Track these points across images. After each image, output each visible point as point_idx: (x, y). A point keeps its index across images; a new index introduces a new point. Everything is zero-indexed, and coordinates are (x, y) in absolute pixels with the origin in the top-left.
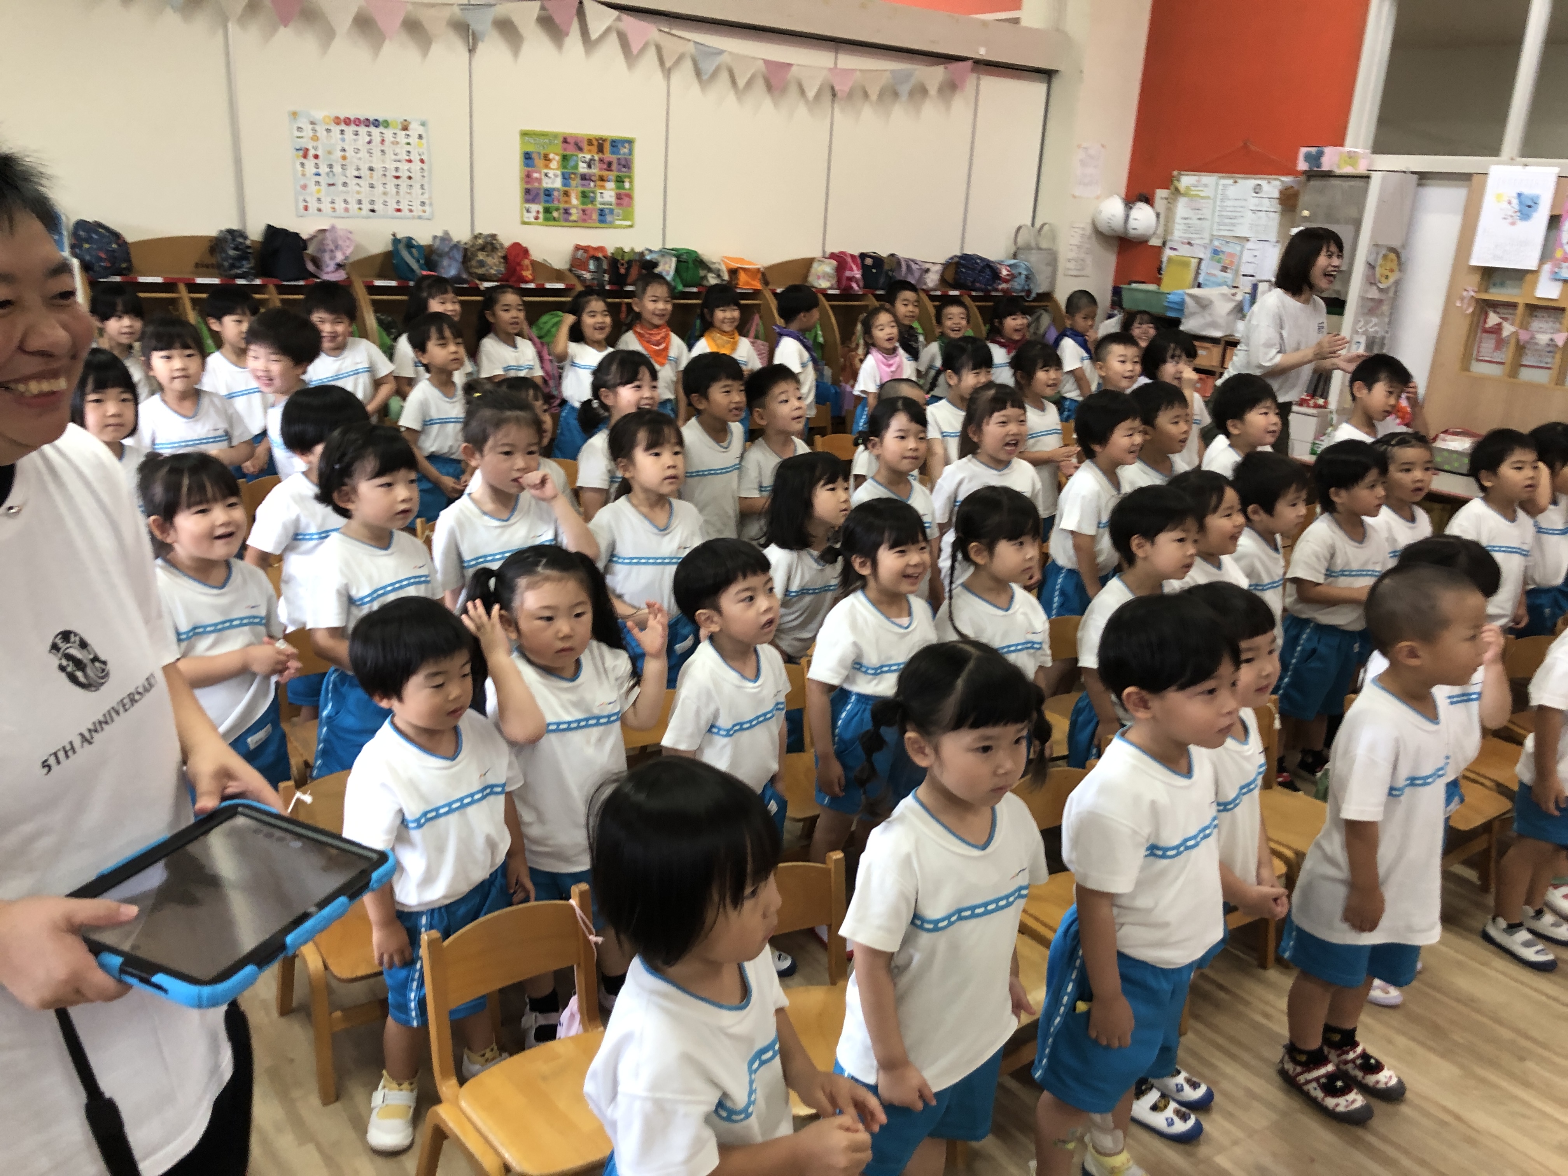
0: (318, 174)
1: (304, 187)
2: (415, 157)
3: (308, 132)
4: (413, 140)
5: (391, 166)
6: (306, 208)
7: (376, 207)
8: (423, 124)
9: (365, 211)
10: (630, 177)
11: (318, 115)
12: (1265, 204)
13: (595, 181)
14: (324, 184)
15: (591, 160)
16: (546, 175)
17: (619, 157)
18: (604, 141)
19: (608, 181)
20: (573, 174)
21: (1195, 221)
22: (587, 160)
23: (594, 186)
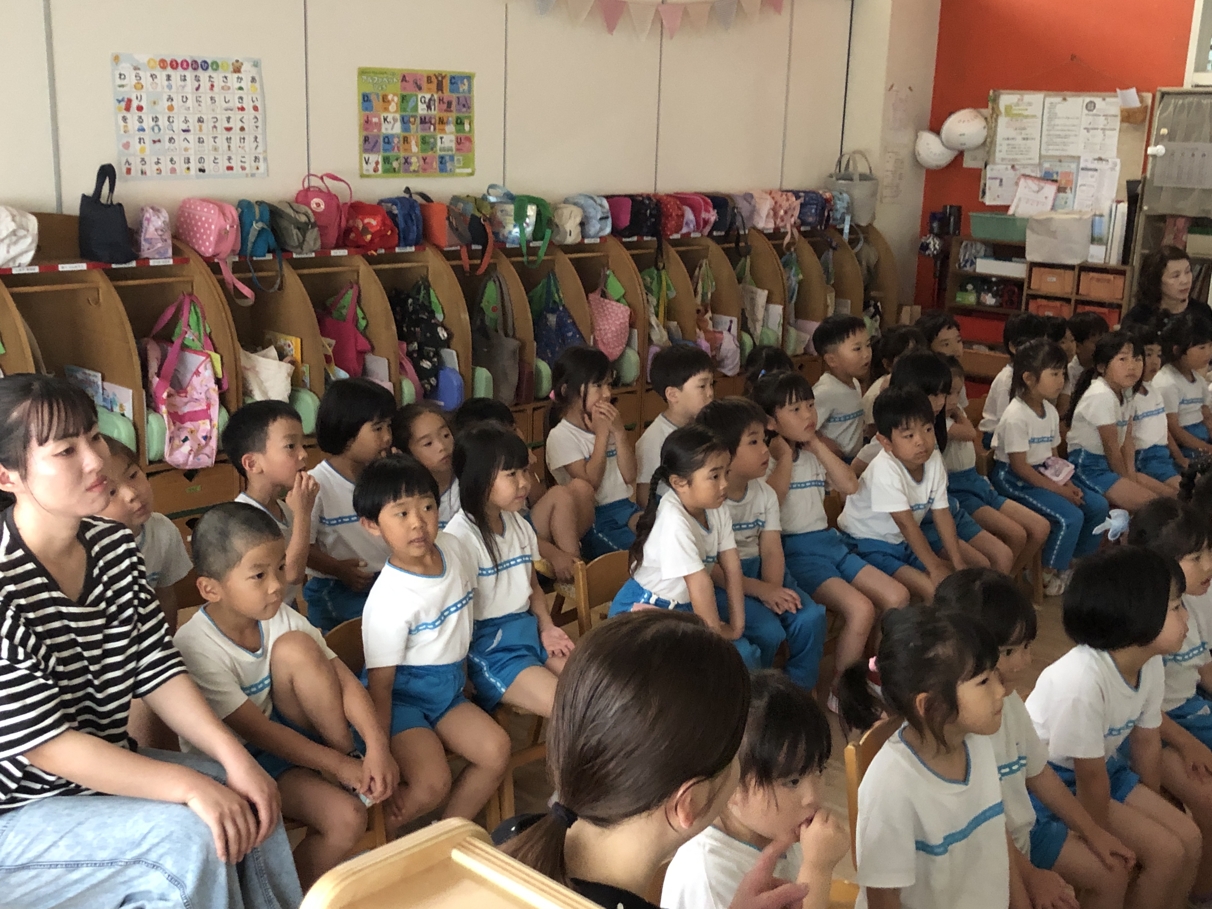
0: (142, 129)
1: (127, 146)
2: (248, 104)
3: (131, 80)
4: (246, 83)
5: (222, 115)
6: (129, 171)
7: (205, 166)
8: (256, 65)
9: (194, 172)
10: (469, 118)
11: (143, 58)
12: (1101, 122)
13: (434, 125)
14: (148, 141)
15: (430, 100)
16: (385, 119)
17: (458, 95)
18: (443, 77)
19: (447, 123)
20: (412, 116)
21: (1019, 141)
22: (427, 101)
23: (435, 129)
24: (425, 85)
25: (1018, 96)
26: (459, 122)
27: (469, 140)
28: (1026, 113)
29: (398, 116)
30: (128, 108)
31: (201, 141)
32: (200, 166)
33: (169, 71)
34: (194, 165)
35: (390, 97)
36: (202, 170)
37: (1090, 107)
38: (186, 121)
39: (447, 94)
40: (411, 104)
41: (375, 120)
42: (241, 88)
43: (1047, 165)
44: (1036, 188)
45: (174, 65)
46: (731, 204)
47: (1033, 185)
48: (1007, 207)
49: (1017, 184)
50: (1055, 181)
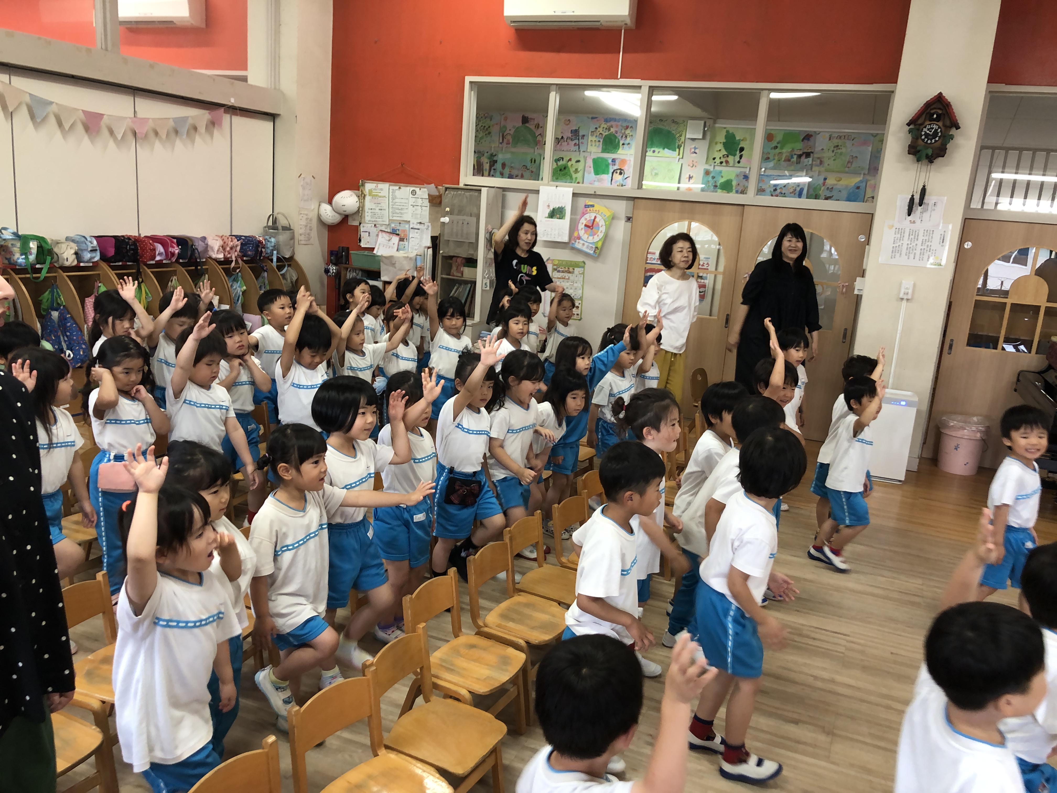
12: (420, 202)
21: (377, 211)
25: (375, 185)
28: (380, 194)
37: (414, 193)
43: (393, 225)
44: (388, 238)
46: (190, 243)
47: (386, 236)
48: (374, 248)
49: (377, 235)
50: (398, 235)
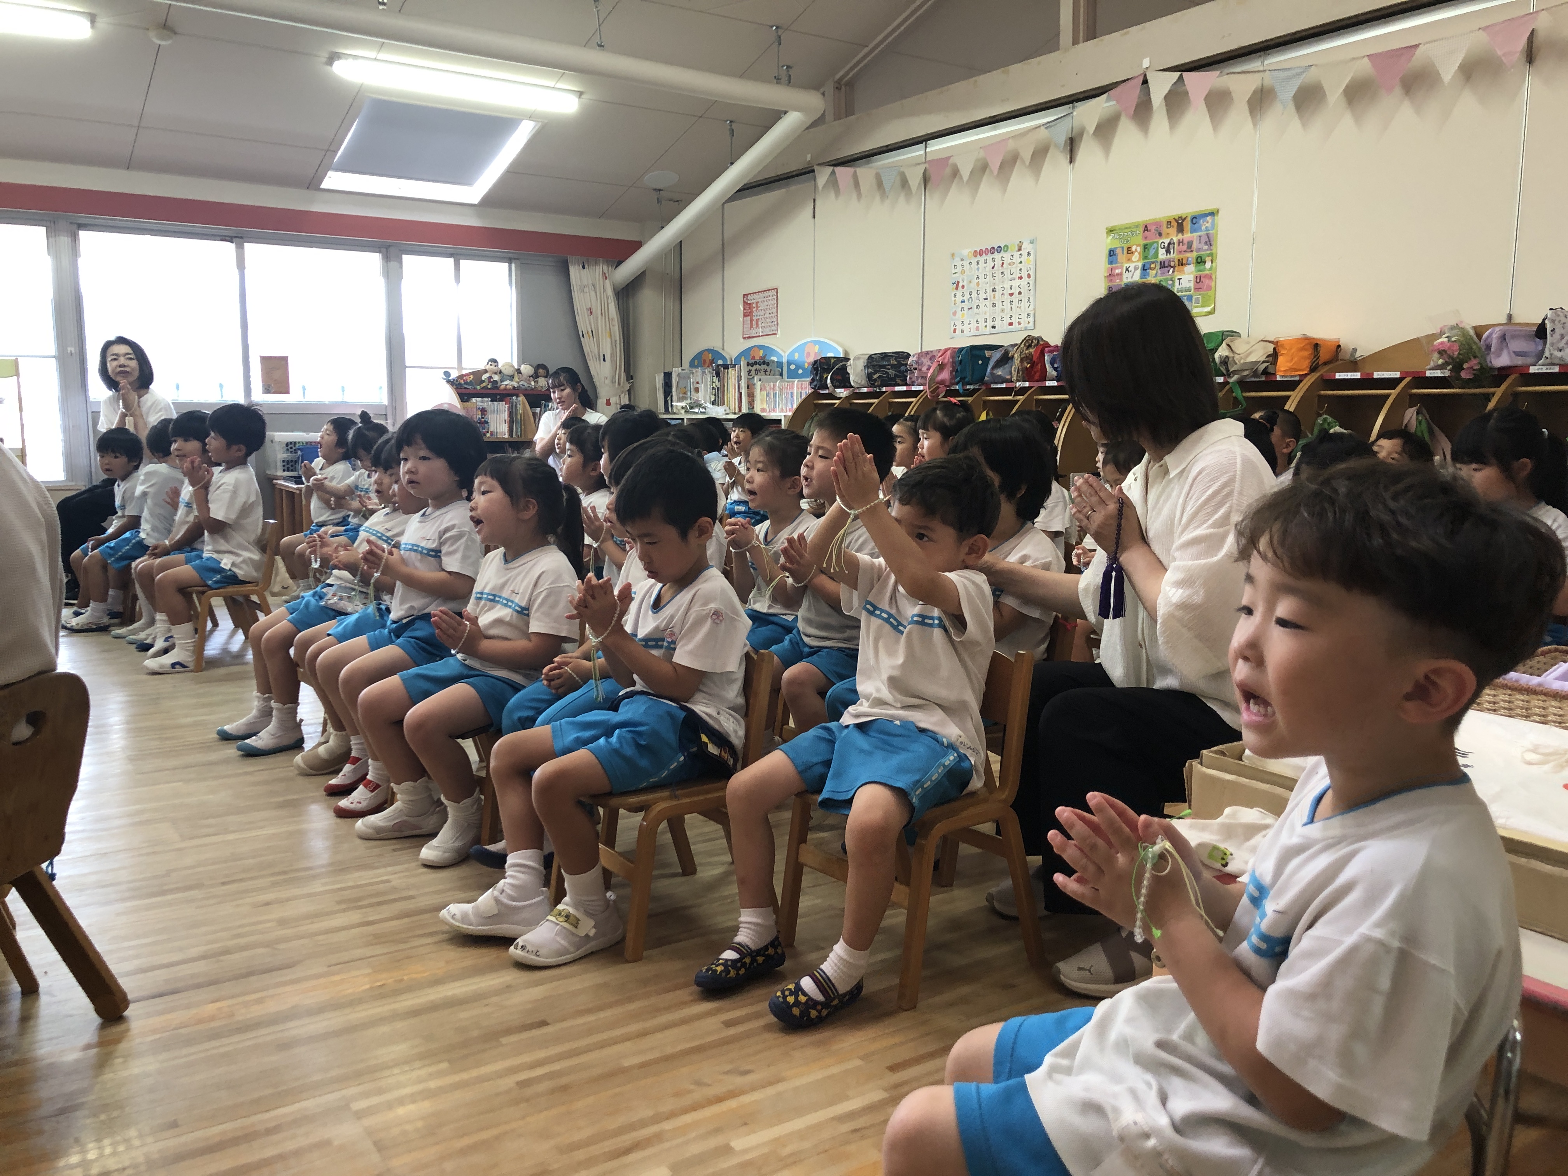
0: (963, 302)
1: (955, 313)
2: (1024, 274)
3: (959, 269)
4: (1024, 258)
5: (1007, 286)
6: (955, 331)
7: (996, 324)
8: (1032, 243)
9: (989, 330)
10: (1211, 255)
11: (966, 252)
13: (1174, 267)
14: (966, 309)
15: (1169, 244)
16: (1127, 269)
17: (1199, 234)
18: (1183, 220)
19: (1188, 264)
20: (1153, 263)
22: (1166, 245)
23: (1173, 272)
24: (1165, 230)
26: (1200, 261)
27: (1209, 277)
29: (1140, 264)
30: (957, 288)
31: (994, 305)
32: (992, 324)
33: (979, 258)
34: (990, 324)
35: (1134, 249)
36: (994, 327)
38: (986, 292)
39: (1187, 236)
40: (1152, 252)
41: (1117, 271)
42: (1021, 262)
45: (981, 253)
